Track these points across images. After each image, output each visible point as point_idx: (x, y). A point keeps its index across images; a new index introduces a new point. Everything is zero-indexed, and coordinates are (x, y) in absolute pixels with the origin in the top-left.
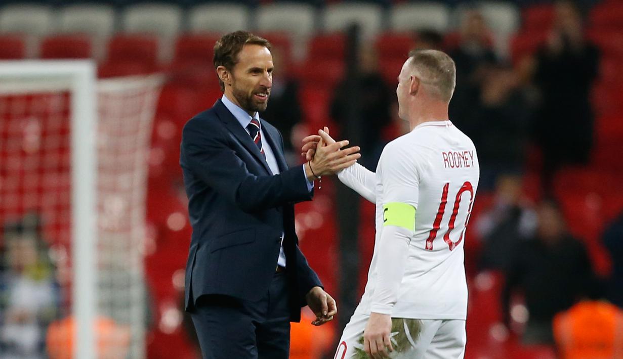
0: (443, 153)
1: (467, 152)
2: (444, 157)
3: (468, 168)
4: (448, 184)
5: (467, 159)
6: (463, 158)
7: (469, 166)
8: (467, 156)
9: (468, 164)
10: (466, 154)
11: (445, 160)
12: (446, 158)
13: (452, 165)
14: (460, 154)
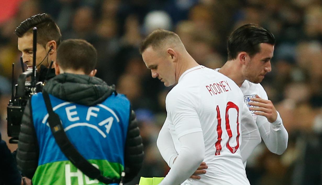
0: (207, 86)
1: (223, 82)
2: (208, 89)
3: (228, 92)
4: (218, 106)
5: (224, 86)
6: (221, 86)
7: (227, 91)
8: (224, 84)
9: (226, 90)
10: (223, 83)
11: (209, 91)
12: (209, 89)
13: (216, 93)
14: (218, 84)
